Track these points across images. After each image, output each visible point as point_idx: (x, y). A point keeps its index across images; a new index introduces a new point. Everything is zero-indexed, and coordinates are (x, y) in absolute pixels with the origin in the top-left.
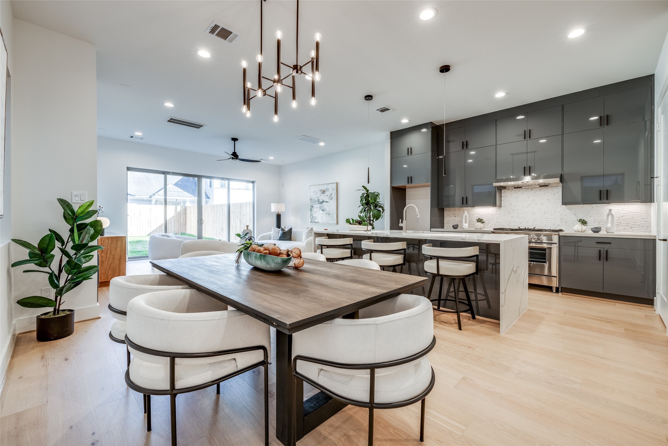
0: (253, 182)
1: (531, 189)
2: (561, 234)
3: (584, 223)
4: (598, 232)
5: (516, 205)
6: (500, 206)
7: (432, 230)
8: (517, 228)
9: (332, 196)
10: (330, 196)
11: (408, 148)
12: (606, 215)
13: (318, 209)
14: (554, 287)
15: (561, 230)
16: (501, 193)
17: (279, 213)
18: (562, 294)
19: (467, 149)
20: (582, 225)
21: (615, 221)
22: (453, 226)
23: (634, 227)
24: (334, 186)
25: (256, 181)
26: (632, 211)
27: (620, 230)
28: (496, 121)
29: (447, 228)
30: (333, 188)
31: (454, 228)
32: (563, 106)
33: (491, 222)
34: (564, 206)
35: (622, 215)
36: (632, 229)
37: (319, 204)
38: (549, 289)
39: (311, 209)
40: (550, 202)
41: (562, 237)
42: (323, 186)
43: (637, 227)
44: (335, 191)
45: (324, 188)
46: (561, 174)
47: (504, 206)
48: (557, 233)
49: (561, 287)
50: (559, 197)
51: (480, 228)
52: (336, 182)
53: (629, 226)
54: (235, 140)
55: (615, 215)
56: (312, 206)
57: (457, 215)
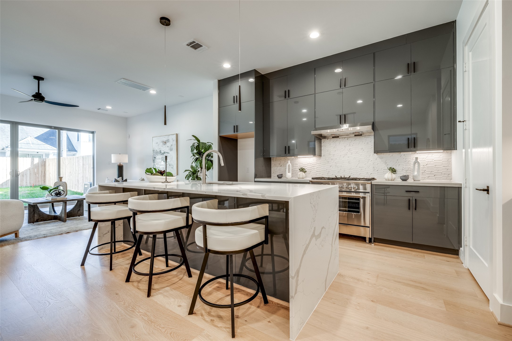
0: (93, 133)
1: (347, 138)
2: (374, 182)
3: (393, 171)
4: (406, 180)
5: (334, 155)
6: (320, 155)
7: (256, 180)
8: (334, 177)
9: (172, 147)
10: (170, 147)
11: (234, 96)
12: (413, 163)
13: (160, 161)
14: (367, 237)
15: (373, 179)
16: (320, 143)
17: (121, 164)
18: (375, 245)
19: (289, 98)
20: (392, 173)
21: (421, 169)
22: (278, 176)
23: (437, 175)
24: (174, 137)
25: (95, 131)
26: (435, 159)
27: (425, 178)
28: (315, 69)
29: (274, 177)
30: (173, 140)
31: (279, 178)
32: (374, 54)
33: (313, 171)
34: (376, 155)
35: (427, 163)
36: (435, 177)
37: (161, 155)
38: (362, 239)
39: (154, 161)
40: (364, 151)
41: (374, 186)
42: (164, 137)
43: (439, 175)
44: (175, 143)
45: (165, 139)
46: (373, 122)
47: (324, 155)
48: (370, 182)
49: (374, 238)
50: (372, 146)
51: (302, 177)
52: (175, 133)
53: (433, 174)
54: (39, 79)
55: (421, 163)
56: (155, 158)
57: (283, 165)
